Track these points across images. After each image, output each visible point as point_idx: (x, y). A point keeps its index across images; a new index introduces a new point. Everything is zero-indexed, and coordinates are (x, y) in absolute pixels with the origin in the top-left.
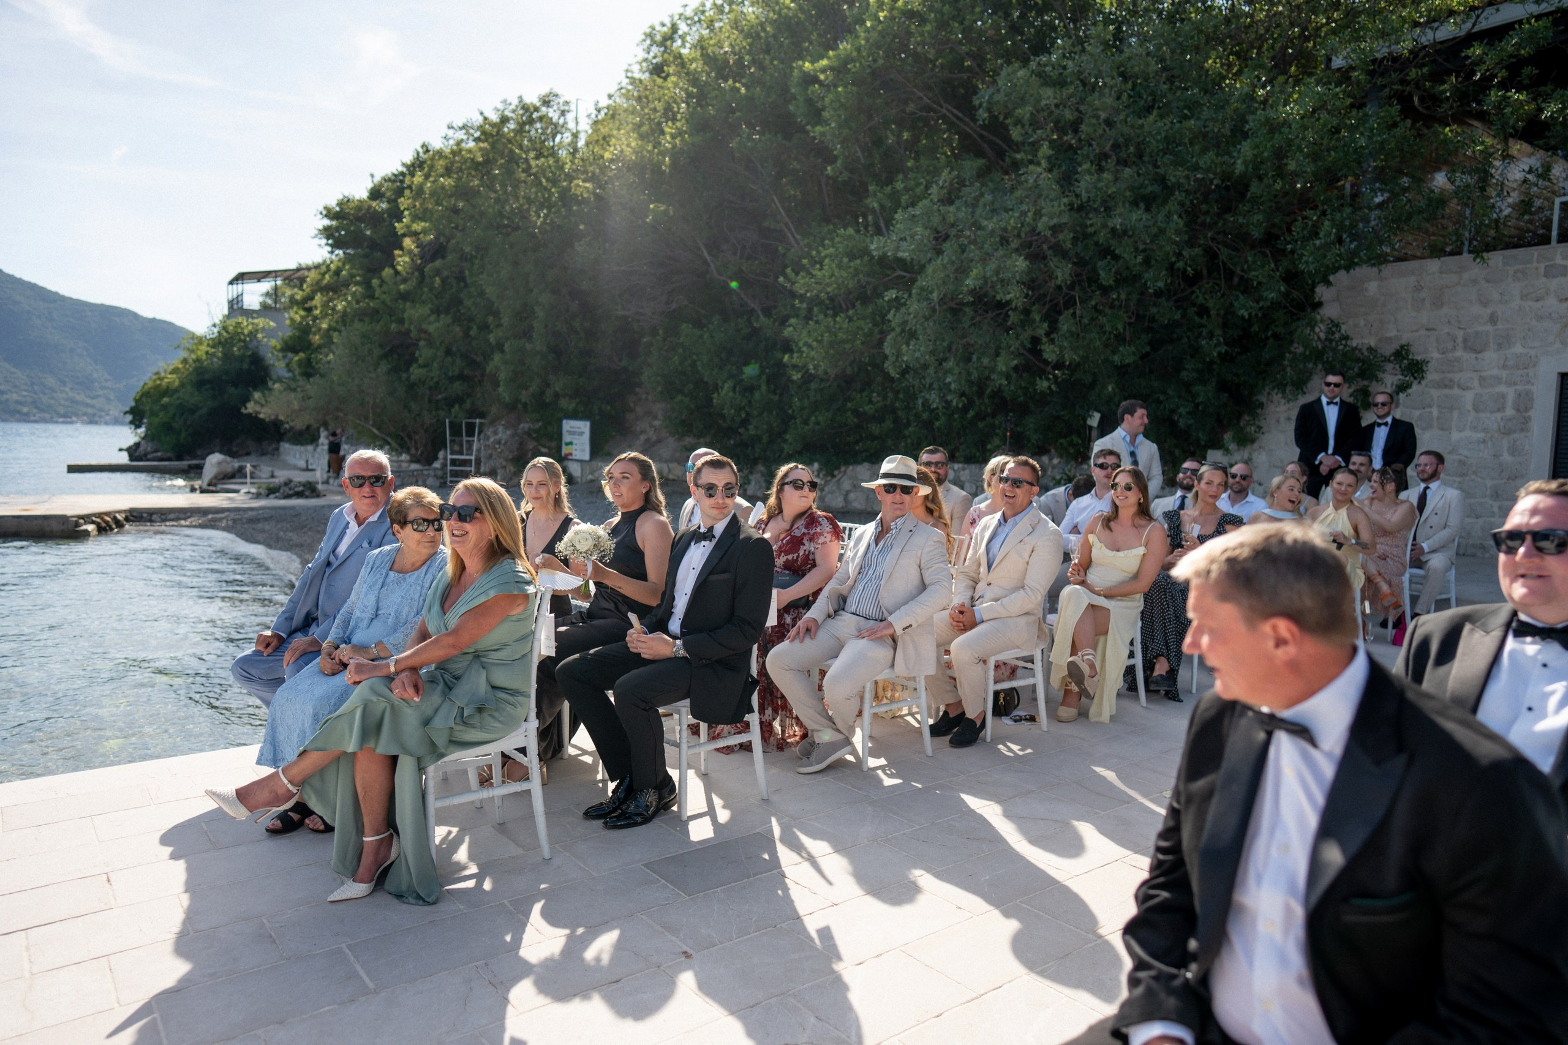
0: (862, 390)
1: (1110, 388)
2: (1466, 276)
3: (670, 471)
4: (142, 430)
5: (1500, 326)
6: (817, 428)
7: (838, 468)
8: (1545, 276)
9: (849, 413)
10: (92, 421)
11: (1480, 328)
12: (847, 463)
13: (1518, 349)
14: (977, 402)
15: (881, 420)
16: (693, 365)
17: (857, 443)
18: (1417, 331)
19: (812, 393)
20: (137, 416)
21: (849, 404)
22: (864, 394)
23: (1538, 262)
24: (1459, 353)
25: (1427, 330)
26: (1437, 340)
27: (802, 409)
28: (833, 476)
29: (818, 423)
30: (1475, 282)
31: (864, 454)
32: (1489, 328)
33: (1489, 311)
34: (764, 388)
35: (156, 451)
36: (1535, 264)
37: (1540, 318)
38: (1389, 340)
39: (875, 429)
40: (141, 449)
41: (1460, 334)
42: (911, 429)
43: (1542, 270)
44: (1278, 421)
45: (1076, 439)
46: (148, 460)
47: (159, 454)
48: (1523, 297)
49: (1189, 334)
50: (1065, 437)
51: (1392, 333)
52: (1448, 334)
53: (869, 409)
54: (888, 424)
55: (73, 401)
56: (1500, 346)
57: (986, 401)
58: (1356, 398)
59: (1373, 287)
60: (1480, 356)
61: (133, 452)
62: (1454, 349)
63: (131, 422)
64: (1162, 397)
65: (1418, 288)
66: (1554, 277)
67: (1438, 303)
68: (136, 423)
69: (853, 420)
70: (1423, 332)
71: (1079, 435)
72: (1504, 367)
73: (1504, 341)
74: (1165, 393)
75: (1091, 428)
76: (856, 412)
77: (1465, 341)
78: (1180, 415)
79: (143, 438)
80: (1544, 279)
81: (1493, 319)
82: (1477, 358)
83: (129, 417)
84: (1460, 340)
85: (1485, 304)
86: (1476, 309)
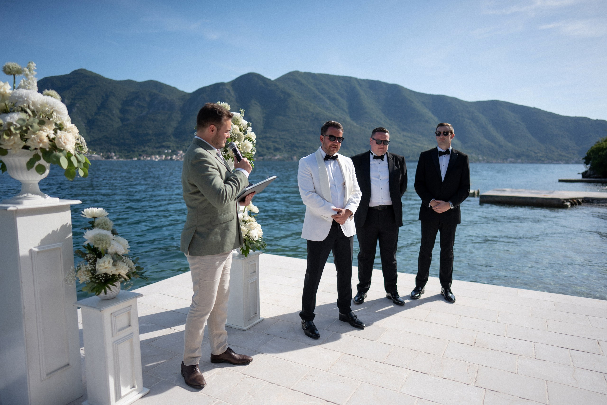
4: (589, 166)
10: (567, 163)
20: (587, 160)
35: (594, 174)
40: (588, 173)
46: (590, 178)
47: (596, 175)
55: (560, 155)
61: (584, 175)
63: (585, 163)
68: (586, 163)
79: (589, 169)
83: (584, 161)
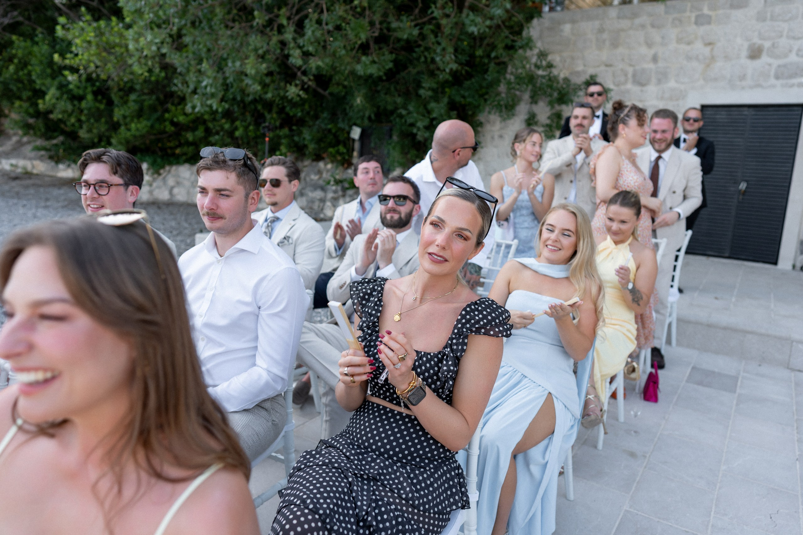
0: (179, 104)
1: (359, 100)
2: (638, 21)
3: (33, 167)
5: (661, 64)
6: (138, 134)
7: (163, 167)
8: (696, 23)
9: (167, 123)
11: (645, 66)
12: (171, 164)
13: (672, 84)
14: (268, 116)
15: (194, 129)
16: (29, 74)
17: (177, 147)
18: (598, 66)
19: (131, 104)
21: (167, 115)
22: (180, 107)
23: (691, 11)
24: (629, 86)
25: (607, 66)
26: (614, 75)
27: (125, 117)
28: (159, 174)
29: (137, 130)
30: (643, 26)
31: (184, 158)
32: (651, 66)
33: (652, 52)
34: (90, 97)
36: (688, 14)
37: (689, 58)
38: (578, 73)
39: (190, 136)
41: (630, 70)
42: (217, 137)
43: (693, 19)
44: (493, 138)
45: (342, 149)
48: (679, 41)
49: (426, 54)
50: (333, 147)
51: (580, 68)
52: (622, 70)
53: (181, 119)
54: (200, 133)
56: (659, 82)
57: (275, 116)
58: (552, 121)
59: (567, 28)
60: (645, 88)
62: (626, 82)
64: (404, 112)
65: (601, 30)
66: (702, 24)
67: (615, 45)
69: (170, 129)
70: (603, 68)
71: (345, 146)
72: (662, 98)
73: (662, 77)
74: (406, 109)
75: (354, 140)
76: (173, 123)
77: (634, 75)
78: (419, 129)
80: (694, 27)
81: (655, 59)
82: (642, 91)
84: (630, 75)
85: (649, 44)
86: (644, 50)
